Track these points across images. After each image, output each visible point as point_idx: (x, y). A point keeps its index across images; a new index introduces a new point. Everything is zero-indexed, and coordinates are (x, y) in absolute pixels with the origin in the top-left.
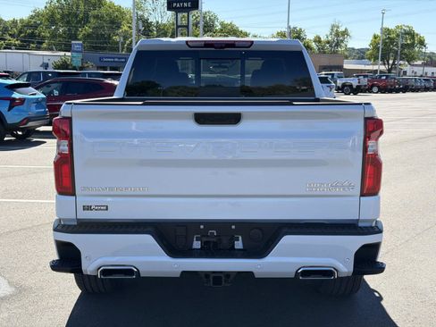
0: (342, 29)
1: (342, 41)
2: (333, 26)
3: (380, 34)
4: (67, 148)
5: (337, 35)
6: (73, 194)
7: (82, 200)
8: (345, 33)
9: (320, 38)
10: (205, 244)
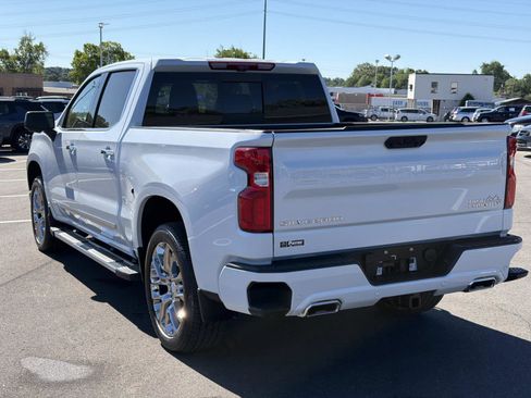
0: (35, 43)
1: (37, 58)
2: (24, 40)
3: (82, 51)
4: (267, 180)
5: (30, 49)
6: (271, 231)
7: (279, 237)
8: (40, 48)
9: (6, 53)
10: (386, 270)
